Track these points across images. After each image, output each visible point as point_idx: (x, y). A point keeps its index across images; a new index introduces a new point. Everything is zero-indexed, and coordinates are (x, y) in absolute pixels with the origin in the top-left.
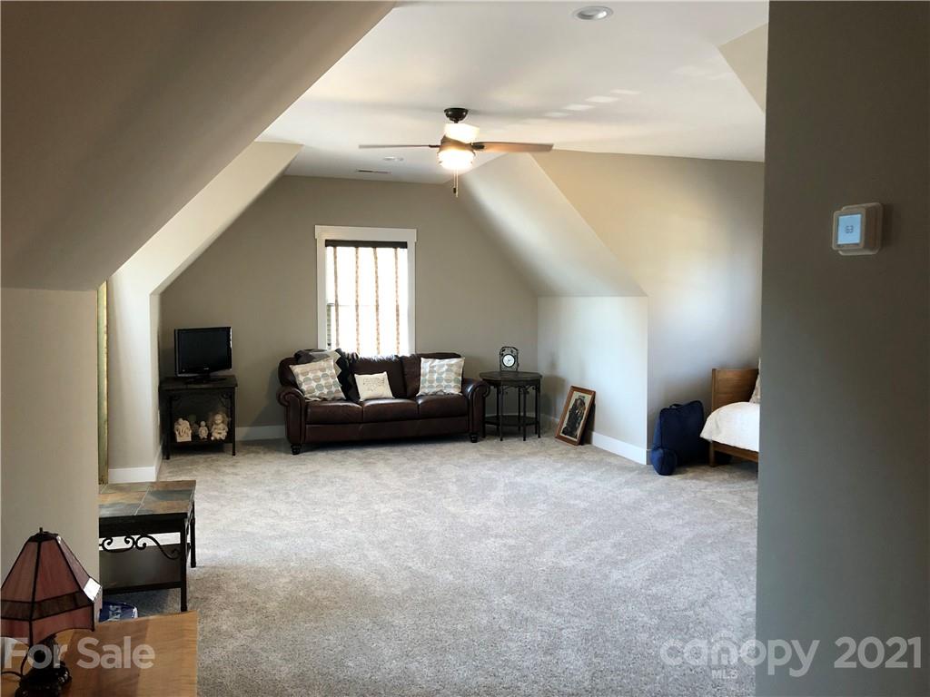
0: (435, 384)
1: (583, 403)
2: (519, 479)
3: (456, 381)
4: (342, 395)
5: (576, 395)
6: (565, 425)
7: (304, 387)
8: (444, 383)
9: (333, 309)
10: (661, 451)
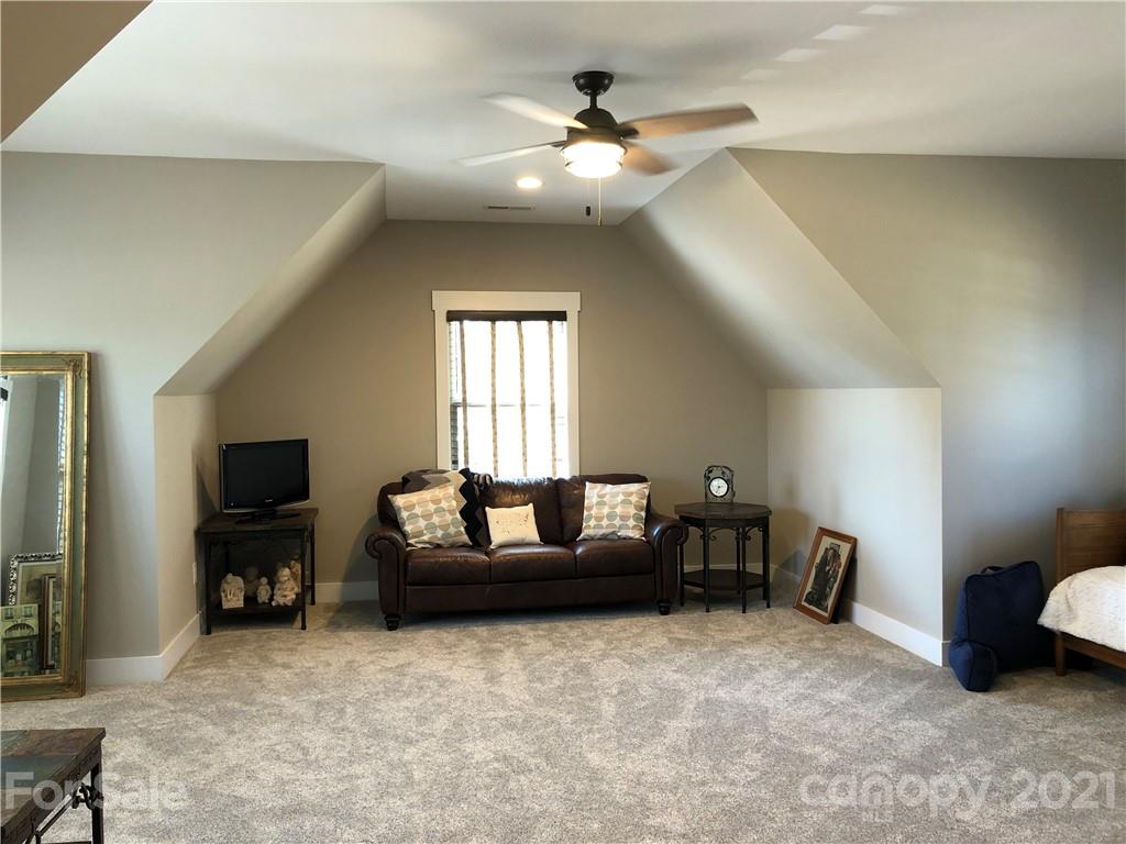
0: (605, 522)
1: (836, 555)
2: (721, 693)
3: (637, 518)
4: (465, 538)
5: (827, 542)
6: (808, 589)
7: (408, 528)
8: (617, 522)
9: (460, 411)
10: (967, 648)
